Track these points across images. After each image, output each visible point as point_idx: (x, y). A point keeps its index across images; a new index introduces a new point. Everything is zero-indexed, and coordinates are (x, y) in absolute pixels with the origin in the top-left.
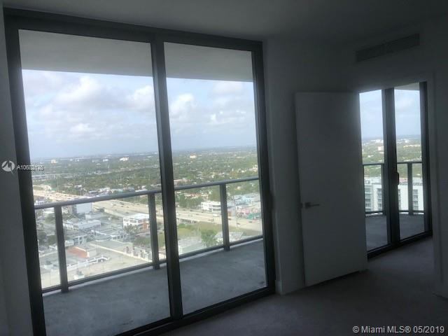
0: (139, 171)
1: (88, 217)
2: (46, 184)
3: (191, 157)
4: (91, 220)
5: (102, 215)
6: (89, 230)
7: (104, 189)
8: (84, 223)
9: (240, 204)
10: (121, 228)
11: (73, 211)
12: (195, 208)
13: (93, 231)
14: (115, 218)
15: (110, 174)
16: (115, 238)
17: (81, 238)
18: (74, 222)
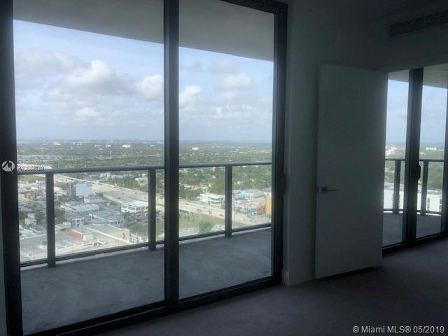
0: (140, 158)
1: (86, 201)
2: (47, 165)
3: (193, 148)
4: (90, 204)
5: (100, 200)
6: (87, 213)
7: (105, 174)
8: (83, 206)
9: (239, 199)
10: (119, 213)
11: (72, 193)
12: (194, 200)
13: (90, 215)
14: (113, 204)
15: (112, 160)
16: (112, 223)
17: (78, 221)
18: (73, 205)
